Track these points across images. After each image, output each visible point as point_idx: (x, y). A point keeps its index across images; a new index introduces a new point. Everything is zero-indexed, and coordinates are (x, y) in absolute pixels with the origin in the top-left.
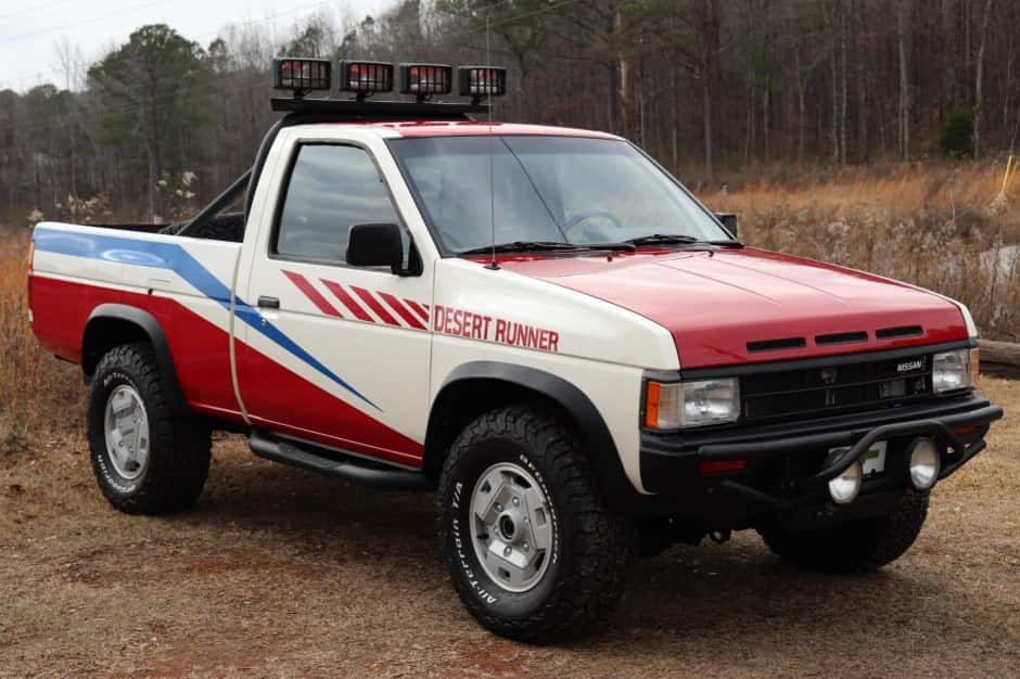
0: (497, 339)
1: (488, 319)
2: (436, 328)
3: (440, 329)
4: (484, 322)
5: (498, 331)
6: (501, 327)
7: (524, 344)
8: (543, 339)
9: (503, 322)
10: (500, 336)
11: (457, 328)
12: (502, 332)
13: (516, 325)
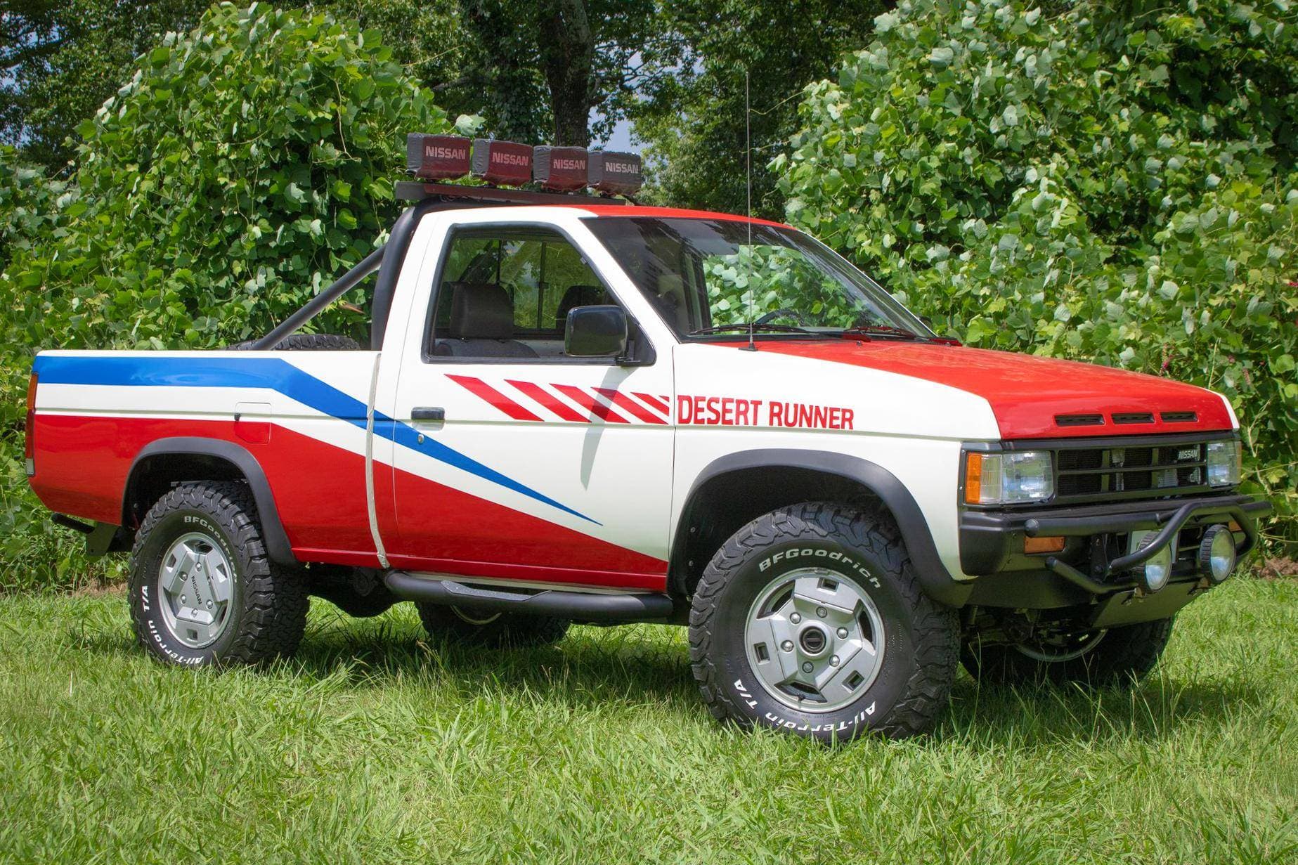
0: (771, 423)
1: (757, 404)
2: (681, 421)
3: (687, 421)
4: (751, 407)
5: (772, 415)
6: (776, 409)
7: (809, 425)
8: (832, 418)
9: (779, 405)
10: (775, 420)
11: (713, 417)
12: (778, 415)
13: (796, 406)
